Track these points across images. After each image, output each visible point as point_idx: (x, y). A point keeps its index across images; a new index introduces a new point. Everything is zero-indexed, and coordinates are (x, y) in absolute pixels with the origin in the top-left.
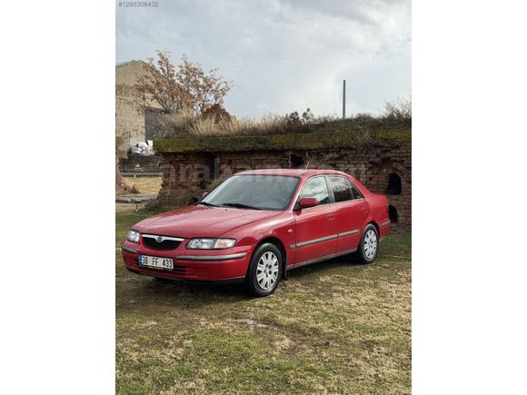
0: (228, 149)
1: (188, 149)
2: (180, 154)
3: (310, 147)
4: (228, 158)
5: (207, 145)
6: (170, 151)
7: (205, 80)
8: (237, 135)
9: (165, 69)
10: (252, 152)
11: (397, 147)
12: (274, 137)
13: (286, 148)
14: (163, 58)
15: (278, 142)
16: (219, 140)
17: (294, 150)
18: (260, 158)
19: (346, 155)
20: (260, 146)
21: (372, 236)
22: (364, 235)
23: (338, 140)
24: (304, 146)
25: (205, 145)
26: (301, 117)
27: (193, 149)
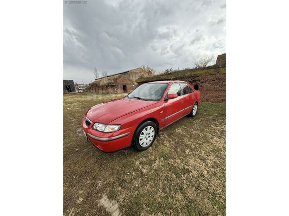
11: (198, 76)
21: (196, 106)
22: (193, 107)
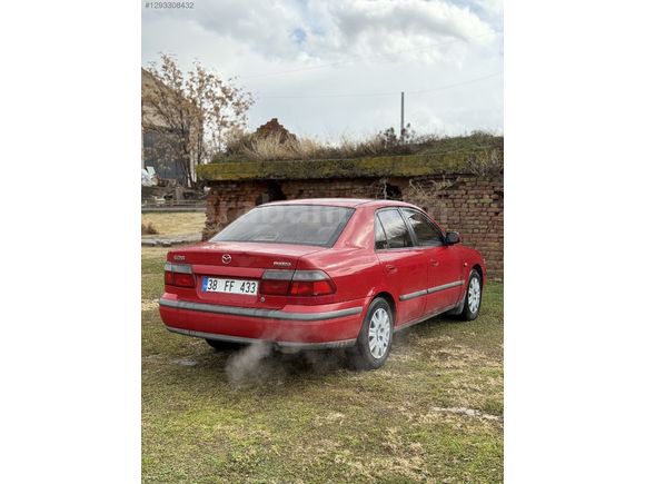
0: (301, 175)
1: (244, 176)
2: (233, 182)
3: (413, 173)
4: (298, 188)
5: (272, 171)
6: (220, 178)
7: (224, 90)
8: (311, 157)
9: (171, 75)
10: (333, 180)
12: (364, 160)
13: (380, 174)
14: (168, 61)
15: (370, 166)
16: (287, 165)
17: (391, 177)
18: (342, 187)
19: (463, 183)
20: (345, 172)
23: (451, 164)
24: (405, 172)
25: (270, 172)
26: (398, 134)
27: (251, 176)
